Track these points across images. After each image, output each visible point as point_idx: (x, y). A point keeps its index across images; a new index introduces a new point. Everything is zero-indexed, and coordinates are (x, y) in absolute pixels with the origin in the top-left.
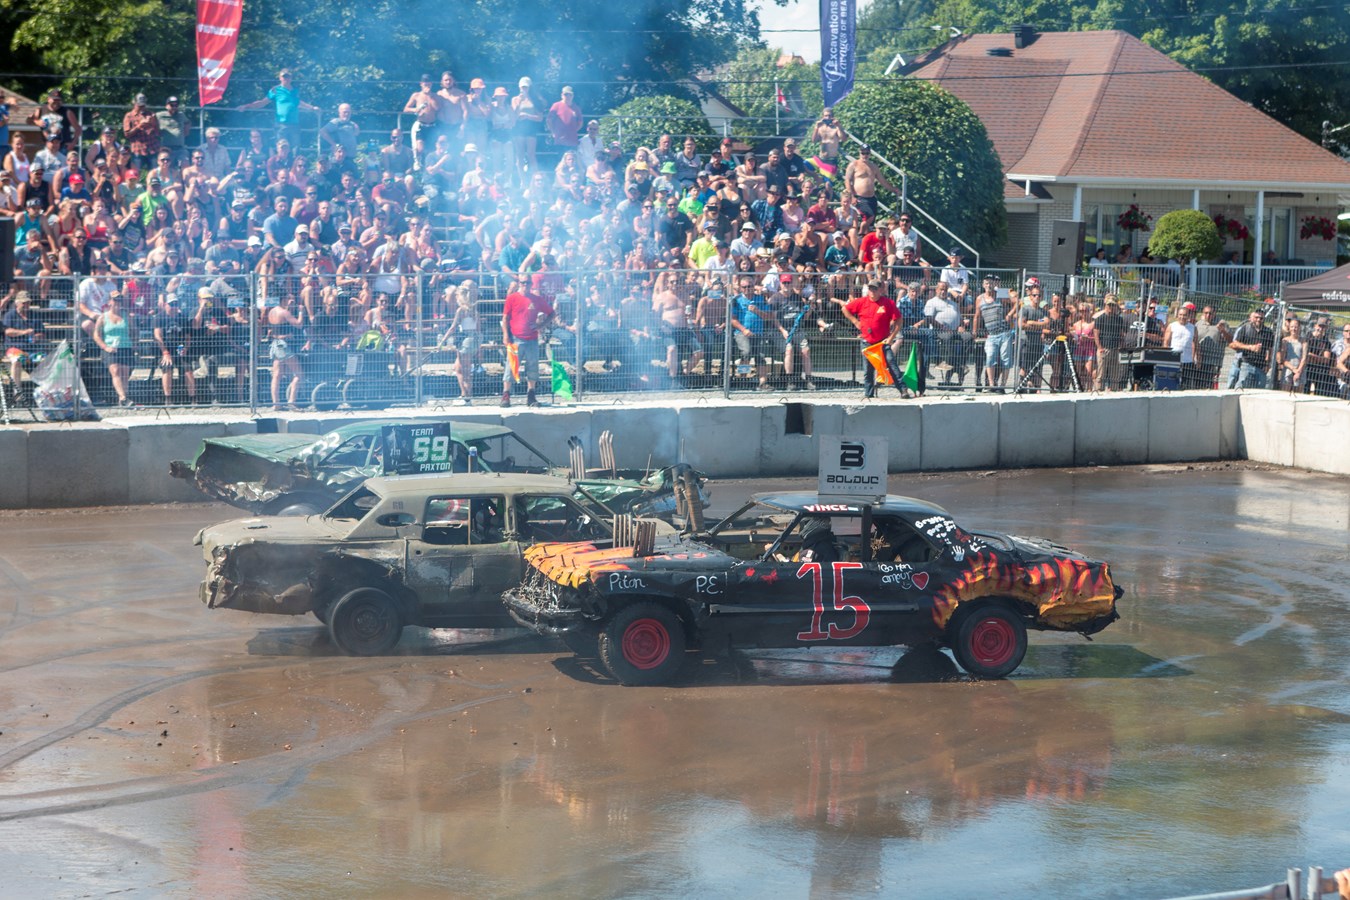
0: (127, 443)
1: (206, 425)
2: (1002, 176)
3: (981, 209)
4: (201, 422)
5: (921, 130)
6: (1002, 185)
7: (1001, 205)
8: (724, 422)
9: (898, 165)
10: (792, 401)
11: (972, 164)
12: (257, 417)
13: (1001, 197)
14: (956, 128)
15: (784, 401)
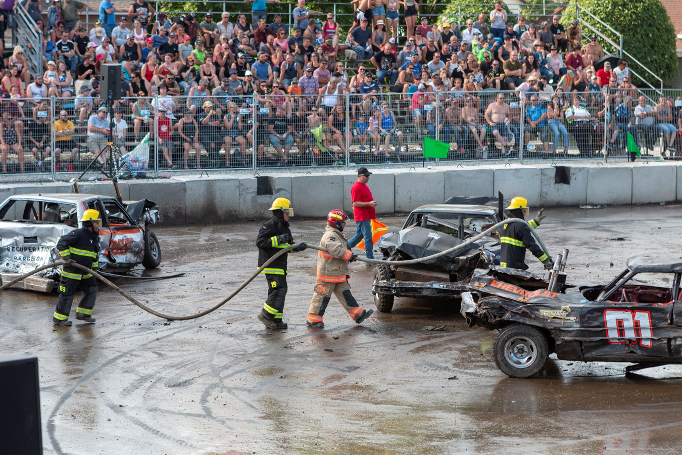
0: (185, 190)
1: (228, 180)
2: (675, 36)
3: (663, 55)
4: (226, 178)
5: (629, 10)
6: (675, 41)
7: (674, 54)
8: (520, 178)
9: (616, 29)
10: (558, 165)
11: (658, 30)
12: (257, 175)
13: (675, 48)
14: (648, 9)
15: (554, 165)
